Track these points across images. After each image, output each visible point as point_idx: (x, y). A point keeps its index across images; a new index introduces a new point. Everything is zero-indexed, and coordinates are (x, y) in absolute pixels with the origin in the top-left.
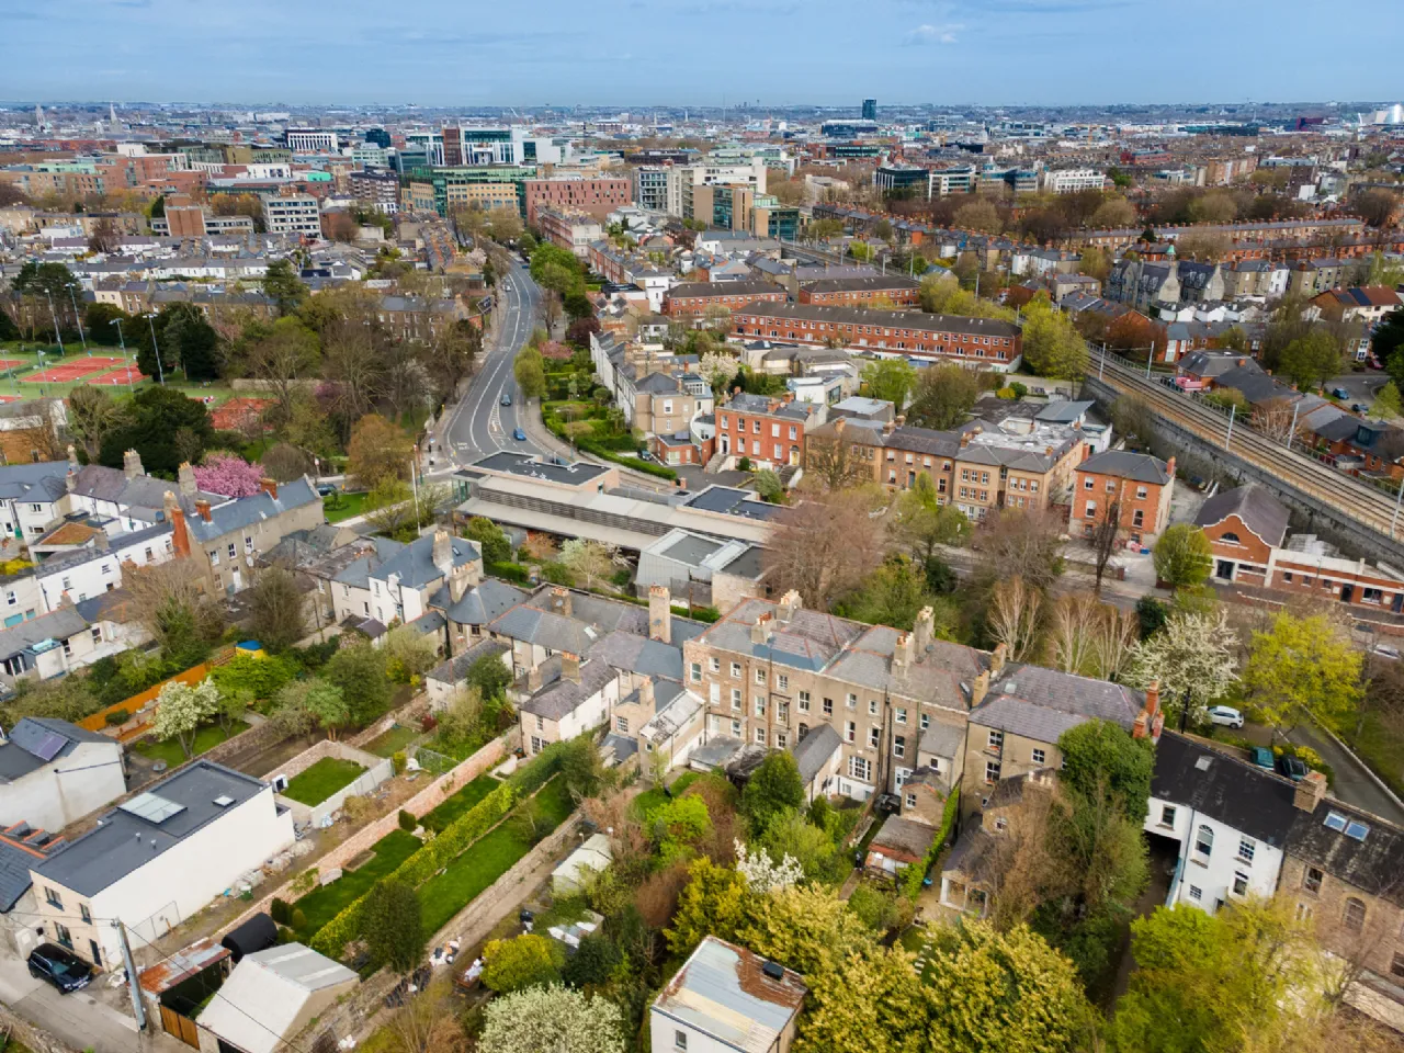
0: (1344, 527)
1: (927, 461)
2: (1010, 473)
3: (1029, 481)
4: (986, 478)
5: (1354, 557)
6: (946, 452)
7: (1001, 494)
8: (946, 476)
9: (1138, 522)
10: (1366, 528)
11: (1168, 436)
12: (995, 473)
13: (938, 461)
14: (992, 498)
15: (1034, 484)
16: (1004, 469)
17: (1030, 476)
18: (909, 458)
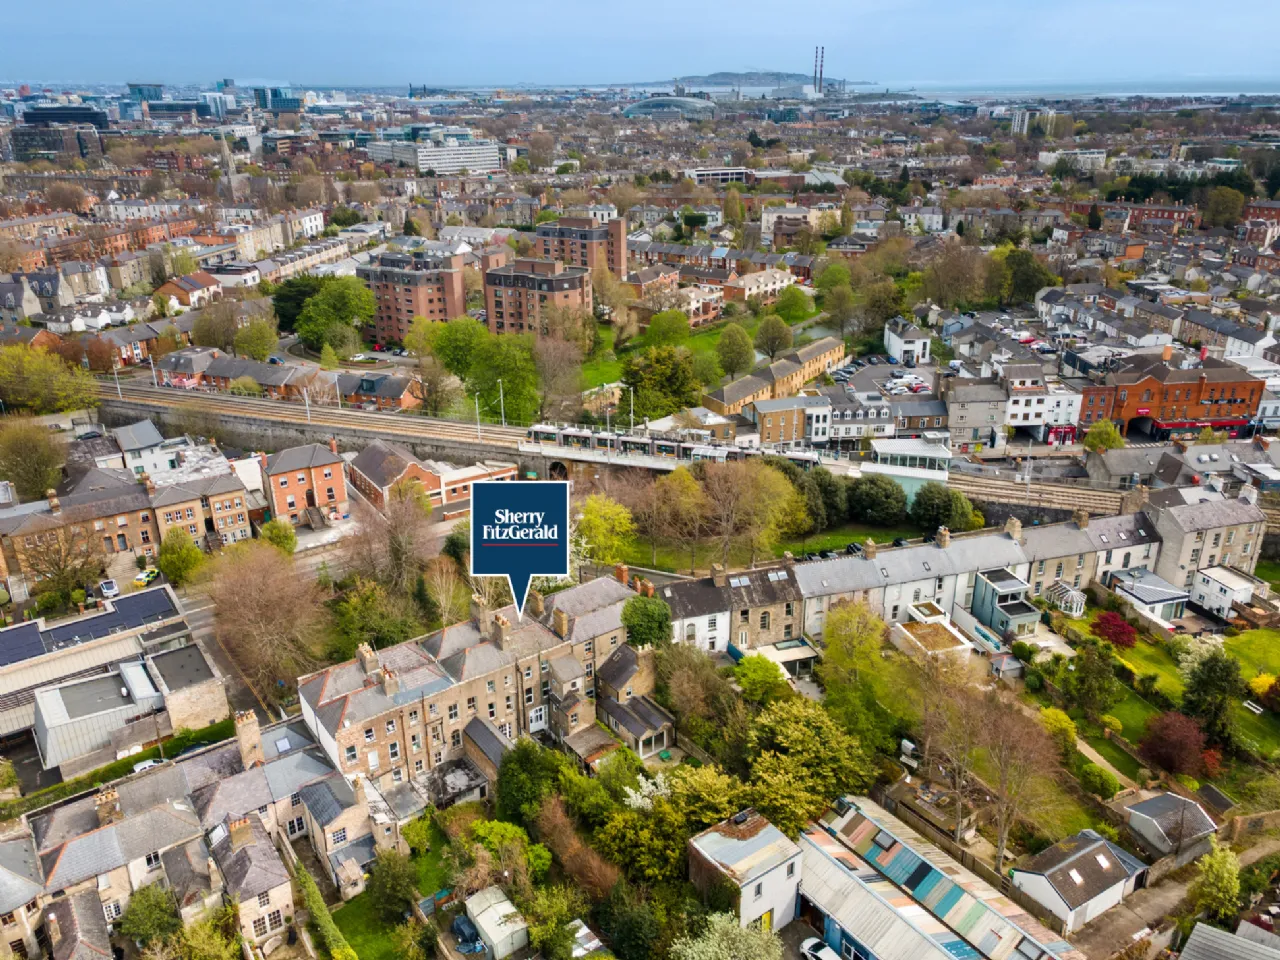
0: (444, 448)
1: (121, 520)
2: (212, 500)
3: (232, 500)
4: (191, 512)
5: (470, 463)
6: (138, 505)
7: (209, 524)
8: (147, 527)
9: (331, 497)
10: (461, 443)
11: (242, 428)
12: (197, 505)
13: (134, 515)
14: (202, 529)
15: (237, 501)
16: (205, 500)
17: (229, 496)
18: (98, 525)
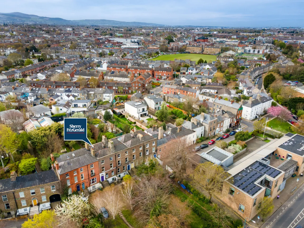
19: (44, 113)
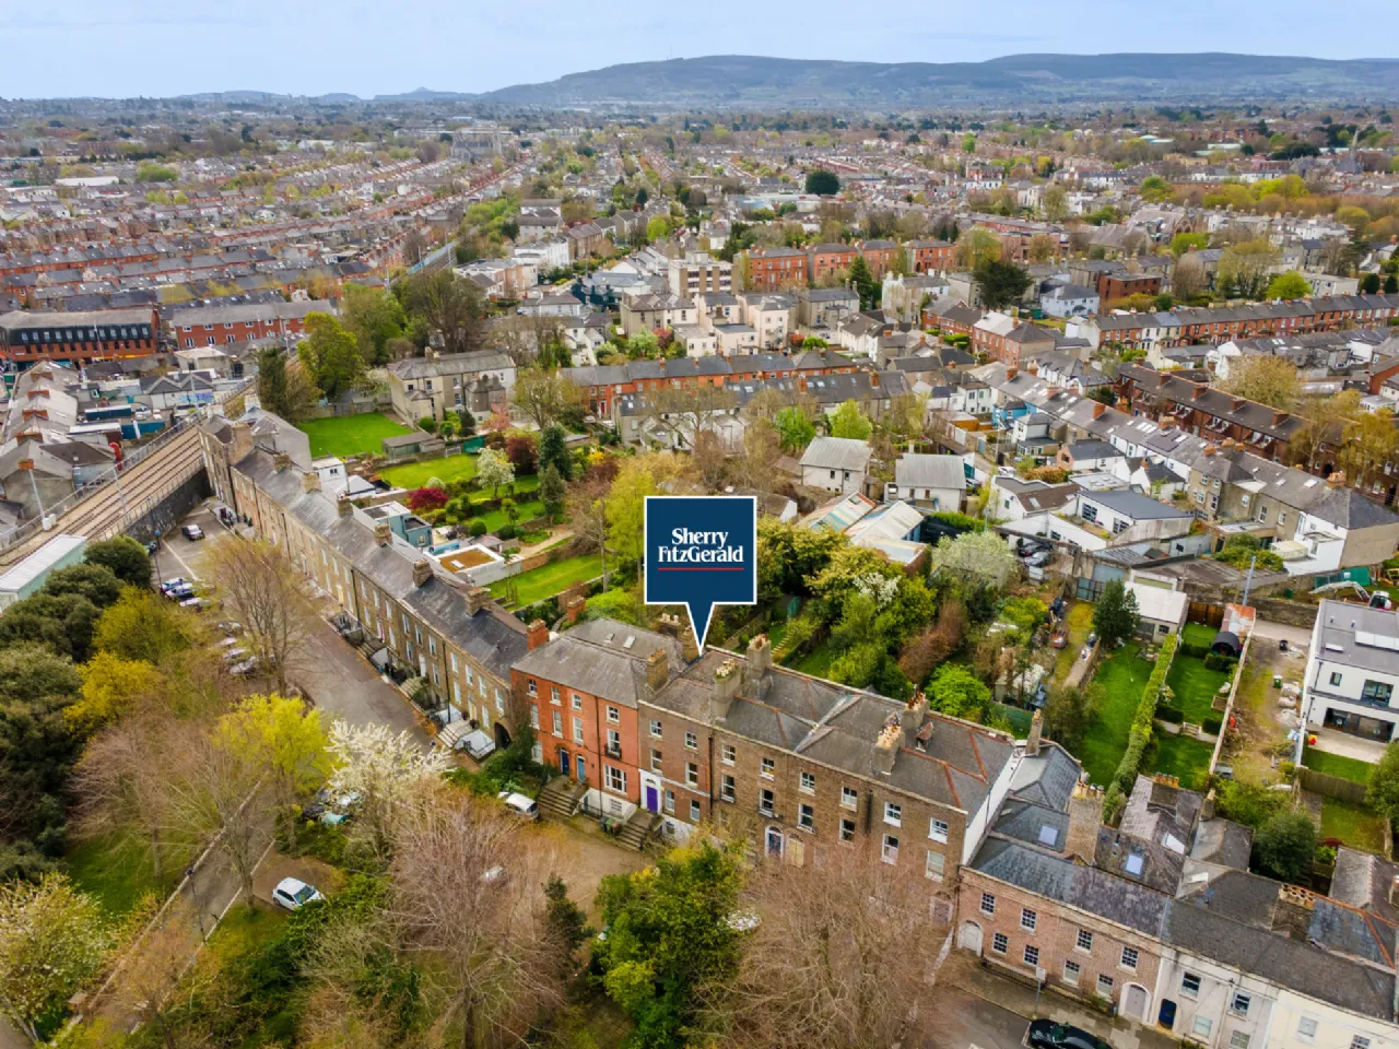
19: (928, 493)
